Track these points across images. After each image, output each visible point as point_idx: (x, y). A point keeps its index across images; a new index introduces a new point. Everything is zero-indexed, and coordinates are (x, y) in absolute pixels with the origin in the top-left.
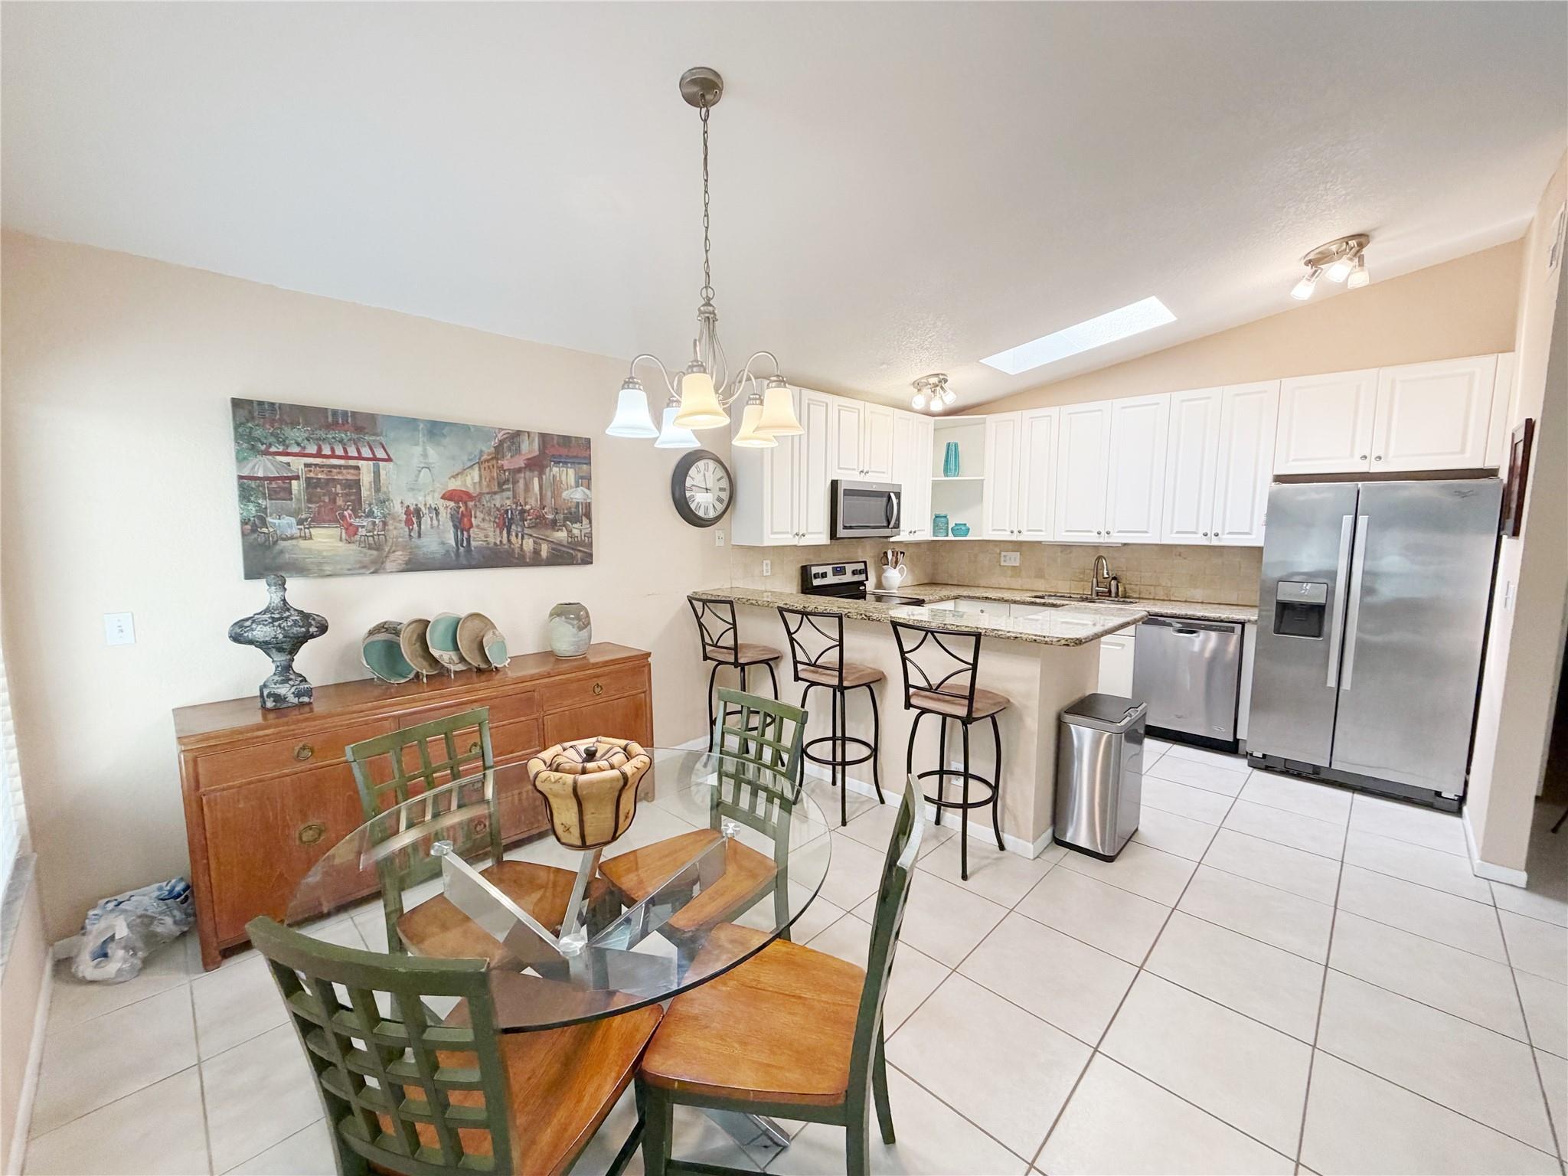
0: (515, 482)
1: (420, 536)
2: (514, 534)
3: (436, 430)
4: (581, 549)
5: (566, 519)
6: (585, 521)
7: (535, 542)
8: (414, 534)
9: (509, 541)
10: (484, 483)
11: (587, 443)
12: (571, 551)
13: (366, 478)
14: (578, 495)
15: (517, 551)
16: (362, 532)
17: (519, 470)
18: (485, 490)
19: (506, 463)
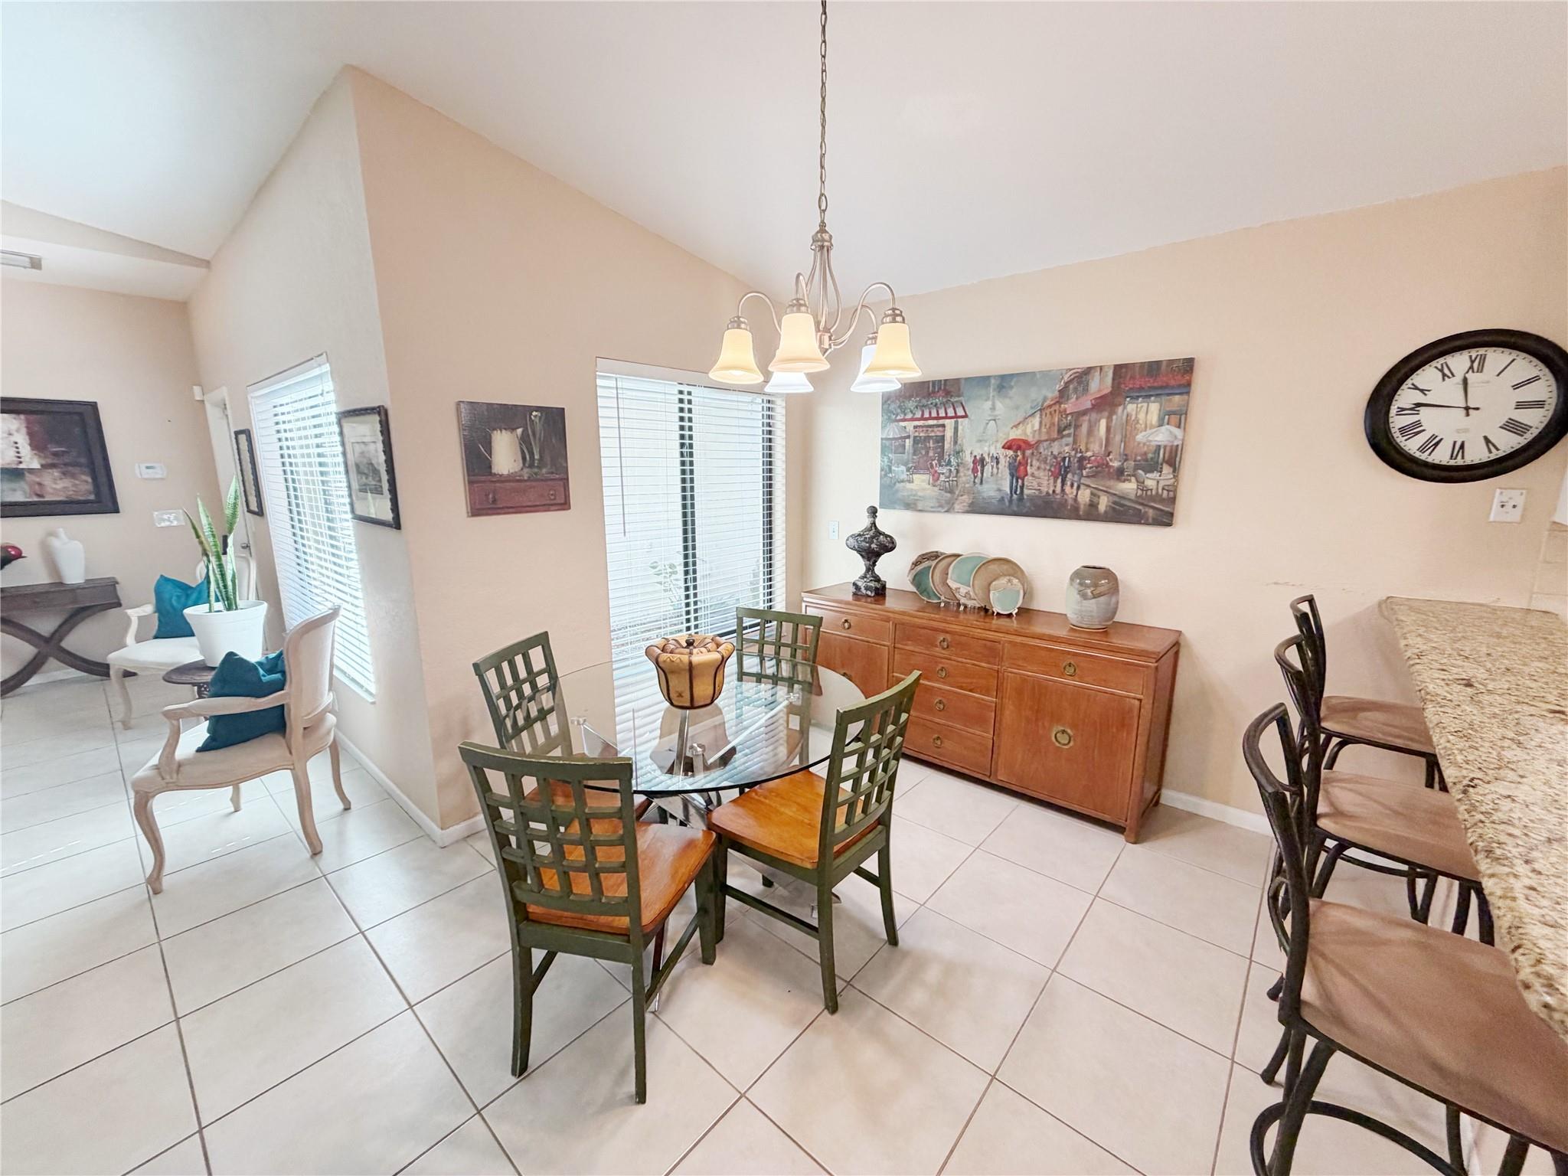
0: (1077, 427)
1: (981, 483)
2: (1069, 483)
3: (1004, 383)
4: (1152, 504)
5: (1137, 468)
6: (1167, 469)
7: (1092, 494)
8: (978, 480)
9: (1063, 490)
10: (1044, 430)
11: (1189, 365)
12: (1140, 507)
13: (949, 434)
14: (1163, 436)
15: (1070, 502)
16: (942, 478)
17: (1084, 413)
18: (1044, 437)
19: (1070, 406)
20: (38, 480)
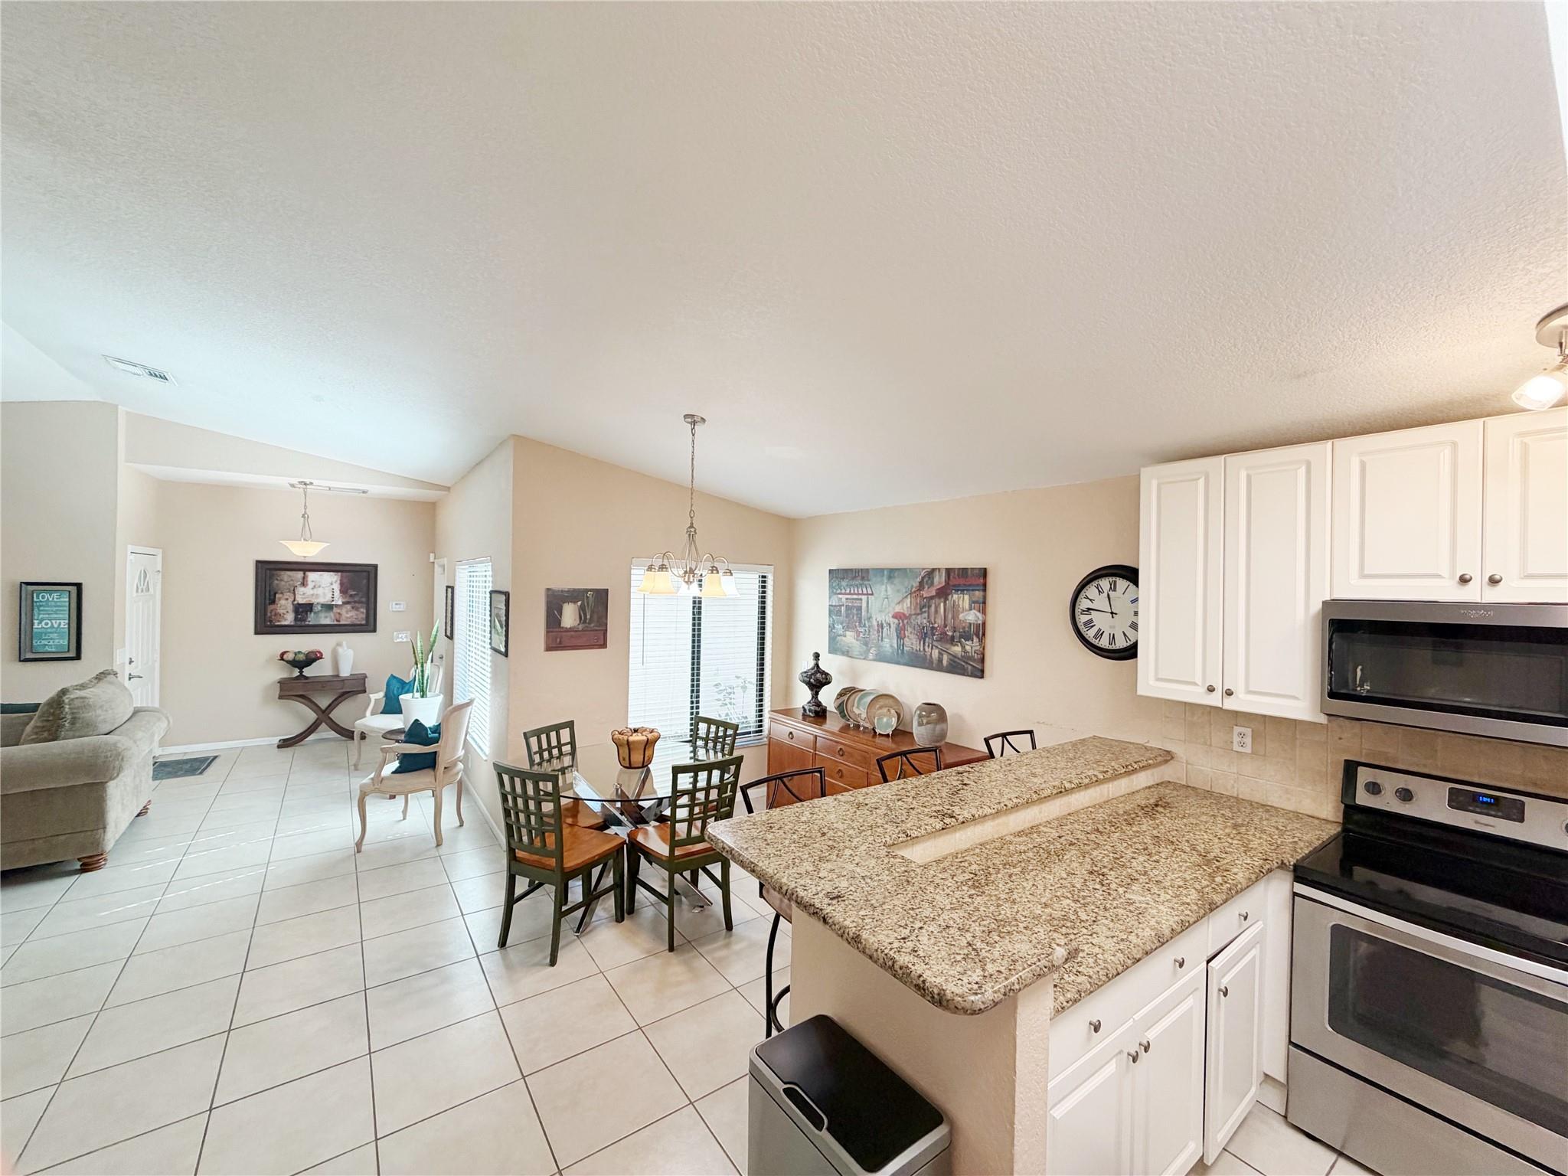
0: (930, 607)
1: (882, 640)
2: (927, 644)
3: (892, 574)
4: (971, 663)
5: (961, 637)
6: (975, 639)
7: (939, 653)
8: (880, 638)
9: (924, 649)
10: (913, 607)
12: (963, 664)
13: (864, 605)
14: (972, 617)
15: (928, 657)
16: (861, 635)
17: (932, 598)
18: (913, 612)
19: (925, 593)
20: (338, 611)
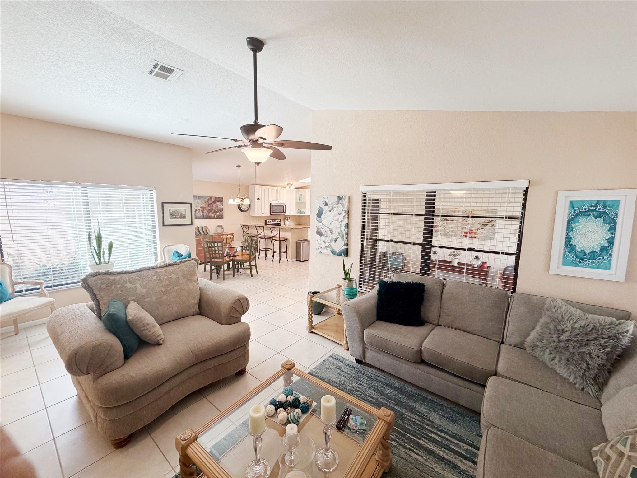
0: (211, 205)
3: (200, 197)
5: (219, 211)
6: (222, 211)
7: (214, 215)
9: (210, 215)
10: (206, 205)
11: (222, 198)
12: (220, 216)
14: (221, 207)
19: (210, 202)
